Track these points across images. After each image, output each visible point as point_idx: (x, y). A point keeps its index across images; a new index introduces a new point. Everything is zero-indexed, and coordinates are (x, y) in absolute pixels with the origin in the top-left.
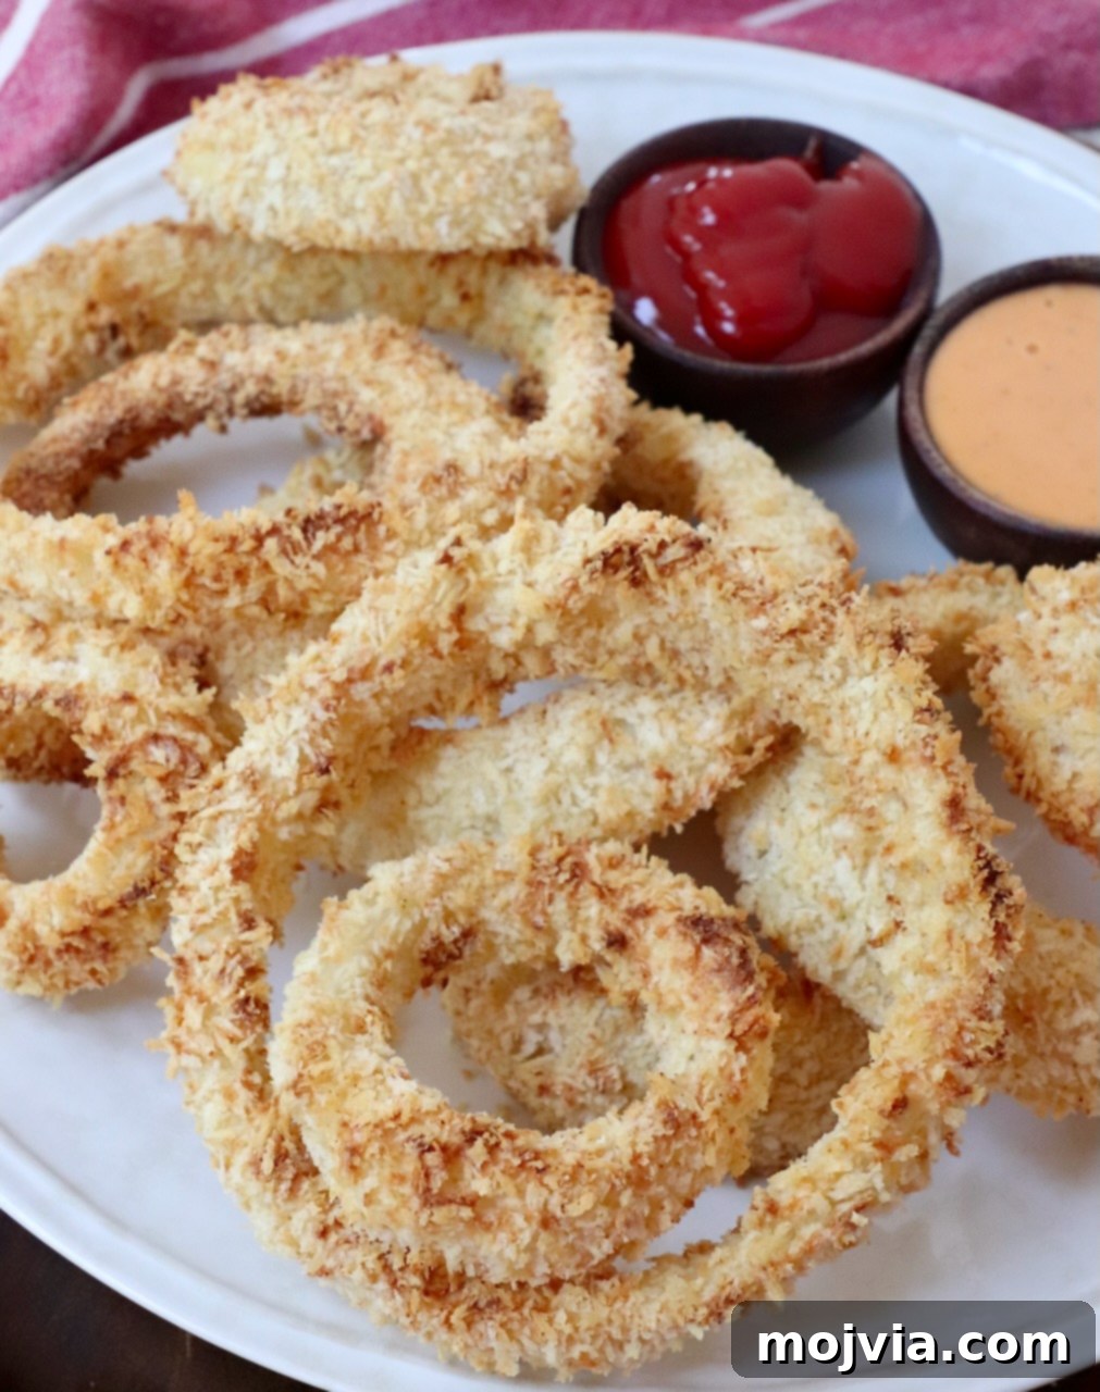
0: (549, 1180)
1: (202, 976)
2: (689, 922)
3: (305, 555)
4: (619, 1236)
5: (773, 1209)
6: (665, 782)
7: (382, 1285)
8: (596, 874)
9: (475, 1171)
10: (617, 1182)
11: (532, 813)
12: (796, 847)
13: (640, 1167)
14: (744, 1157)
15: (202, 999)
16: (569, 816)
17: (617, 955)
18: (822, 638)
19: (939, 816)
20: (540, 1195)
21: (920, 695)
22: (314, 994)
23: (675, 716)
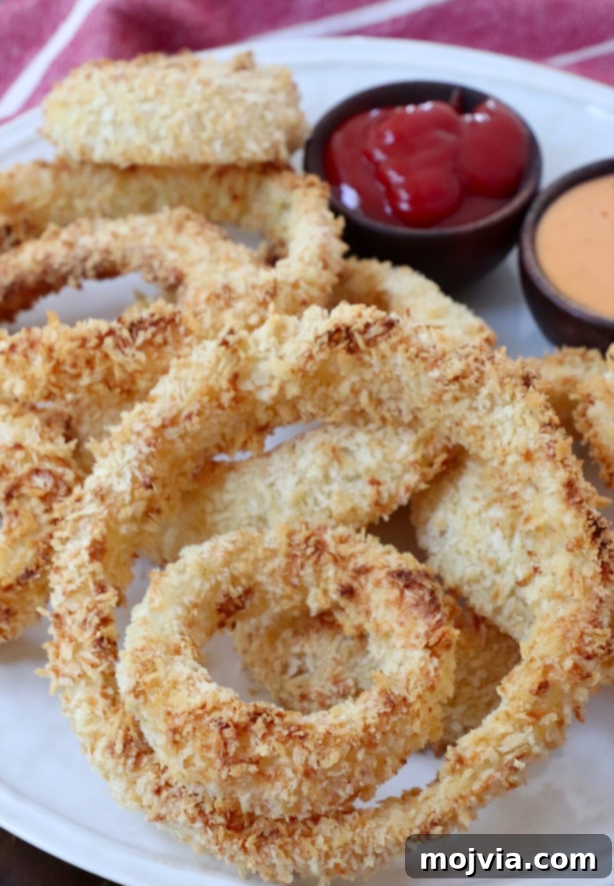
0: (309, 744)
1: (72, 626)
2: (395, 575)
3: (131, 346)
4: (357, 782)
5: (460, 760)
6: (375, 487)
7: (199, 824)
8: (332, 547)
9: (258, 740)
10: (355, 744)
11: (288, 513)
12: (465, 526)
13: (369, 734)
14: (439, 728)
15: (71, 640)
16: (313, 513)
17: (348, 601)
18: (477, 381)
19: (560, 493)
20: (303, 755)
21: (543, 415)
22: (146, 631)
23: (380, 444)
